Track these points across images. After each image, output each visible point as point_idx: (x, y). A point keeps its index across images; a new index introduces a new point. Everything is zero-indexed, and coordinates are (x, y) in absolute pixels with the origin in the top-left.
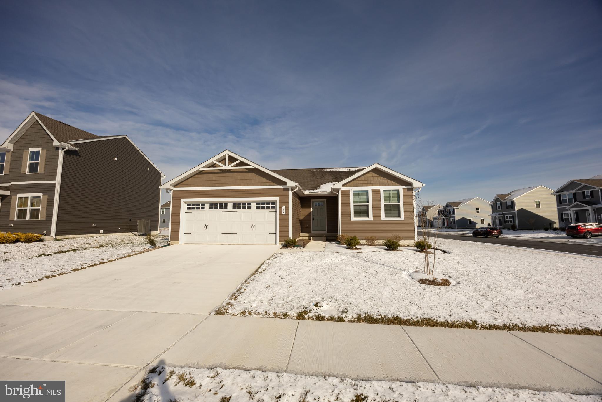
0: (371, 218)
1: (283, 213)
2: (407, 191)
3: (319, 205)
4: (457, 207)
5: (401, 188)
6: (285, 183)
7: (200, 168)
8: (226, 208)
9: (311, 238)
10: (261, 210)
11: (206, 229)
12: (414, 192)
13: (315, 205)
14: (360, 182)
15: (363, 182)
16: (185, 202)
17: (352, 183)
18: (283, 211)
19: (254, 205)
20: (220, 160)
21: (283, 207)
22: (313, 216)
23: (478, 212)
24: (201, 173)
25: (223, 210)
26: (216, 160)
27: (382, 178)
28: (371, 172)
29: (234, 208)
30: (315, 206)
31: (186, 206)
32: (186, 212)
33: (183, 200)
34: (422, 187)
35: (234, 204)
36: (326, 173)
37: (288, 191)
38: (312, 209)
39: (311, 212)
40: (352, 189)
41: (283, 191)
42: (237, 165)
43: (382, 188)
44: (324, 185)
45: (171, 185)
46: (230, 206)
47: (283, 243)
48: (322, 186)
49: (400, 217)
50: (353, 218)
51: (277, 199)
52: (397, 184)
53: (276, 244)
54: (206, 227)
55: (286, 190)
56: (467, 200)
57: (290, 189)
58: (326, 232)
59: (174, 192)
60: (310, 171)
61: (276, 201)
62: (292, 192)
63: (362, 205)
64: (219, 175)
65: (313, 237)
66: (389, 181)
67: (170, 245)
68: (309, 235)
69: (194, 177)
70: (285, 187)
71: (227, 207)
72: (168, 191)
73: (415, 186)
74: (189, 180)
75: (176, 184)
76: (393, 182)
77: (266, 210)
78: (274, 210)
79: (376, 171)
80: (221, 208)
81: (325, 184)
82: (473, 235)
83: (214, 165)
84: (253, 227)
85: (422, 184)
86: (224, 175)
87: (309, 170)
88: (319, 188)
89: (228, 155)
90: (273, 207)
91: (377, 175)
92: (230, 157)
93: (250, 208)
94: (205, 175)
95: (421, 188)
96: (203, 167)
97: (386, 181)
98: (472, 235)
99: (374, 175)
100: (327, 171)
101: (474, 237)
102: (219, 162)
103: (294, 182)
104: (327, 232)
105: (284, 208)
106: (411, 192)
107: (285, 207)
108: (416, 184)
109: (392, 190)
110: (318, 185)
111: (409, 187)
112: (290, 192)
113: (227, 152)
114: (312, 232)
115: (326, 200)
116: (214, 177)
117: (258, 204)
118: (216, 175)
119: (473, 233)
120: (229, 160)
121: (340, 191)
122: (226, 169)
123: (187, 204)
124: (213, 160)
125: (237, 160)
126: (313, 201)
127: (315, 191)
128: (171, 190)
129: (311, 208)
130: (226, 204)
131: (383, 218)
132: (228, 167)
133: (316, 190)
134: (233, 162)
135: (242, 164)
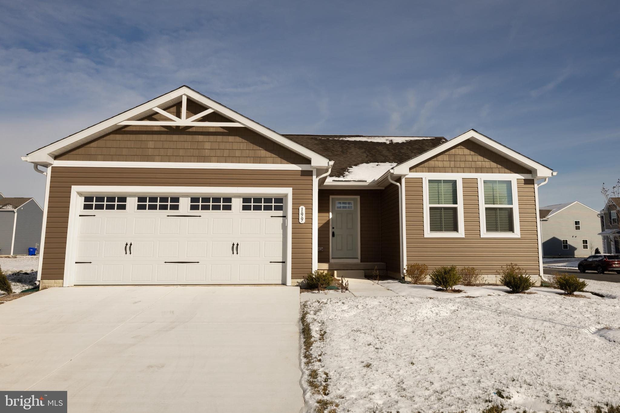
0: (461, 233)
1: (300, 221)
2: (525, 184)
3: (344, 207)
4: (544, 219)
5: (514, 178)
6: (308, 161)
7: (121, 120)
8: (176, 208)
9: (335, 272)
10: (252, 213)
11: (128, 251)
12: (536, 186)
13: (338, 208)
14: (440, 164)
15: (447, 164)
16: (80, 194)
17: (426, 164)
18: (300, 216)
19: (237, 204)
20: (166, 106)
21: (300, 208)
22: (333, 228)
23: (578, 228)
24: (120, 130)
25: (169, 212)
26: (159, 107)
27: (480, 158)
28: (459, 147)
29: (193, 208)
30: (336, 209)
31: (81, 201)
32: (80, 216)
33: (75, 189)
34: (549, 178)
35: (194, 200)
36: (348, 144)
37: (312, 176)
38: (331, 214)
39: (329, 220)
40: (426, 176)
41: (301, 175)
42: (204, 119)
43: (481, 177)
44: (354, 167)
45: (50, 155)
46: (185, 204)
47: (300, 281)
48: (351, 170)
49: (513, 232)
50: (428, 233)
51: (288, 191)
52: (507, 170)
53: (284, 284)
54: (128, 248)
55: (309, 173)
56: (560, 207)
57: (314, 173)
58: (358, 261)
59: (55, 170)
60: (316, 139)
61: (286, 196)
62: (318, 179)
63: (445, 208)
64: (163, 137)
65: (339, 271)
66: (494, 165)
67: (40, 288)
68: (329, 267)
69: (105, 138)
70: (306, 167)
71: (178, 205)
72: (40, 167)
73: (539, 174)
74: (93, 145)
75: (60, 152)
76: (500, 167)
77: (263, 213)
78: (280, 213)
79: (470, 144)
80: (163, 208)
81: (356, 165)
82: (579, 269)
83: (151, 116)
84: (235, 248)
85: (551, 171)
86: (175, 137)
87: (312, 138)
88: (347, 173)
89: (187, 96)
90: (278, 208)
91: (472, 153)
92: (190, 101)
93: (228, 208)
94: (132, 136)
95: (547, 179)
96: (128, 120)
97: (488, 163)
98: (577, 268)
99: (467, 151)
100: (348, 141)
101: (581, 272)
102: (165, 110)
103: (326, 158)
104: (361, 261)
105: (302, 209)
106: (532, 186)
107: (304, 208)
108: (542, 172)
109: (498, 181)
110: (344, 167)
111: (528, 176)
112: (314, 177)
113: (184, 91)
114: (332, 261)
115: (358, 197)
116: (151, 142)
117: (246, 200)
118: (155, 137)
119: (580, 266)
120: (188, 109)
121: (403, 181)
122: (179, 126)
123: (83, 198)
124: (154, 105)
125: (205, 108)
126: (332, 198)
127: (341, 179)
128: (46, 165)
129: (329, 212)
130: (176, 199)
131: (484, 234)
132: (184, 121)
133: (344, 176)
134: (196, 113)
135: (216, 117)
